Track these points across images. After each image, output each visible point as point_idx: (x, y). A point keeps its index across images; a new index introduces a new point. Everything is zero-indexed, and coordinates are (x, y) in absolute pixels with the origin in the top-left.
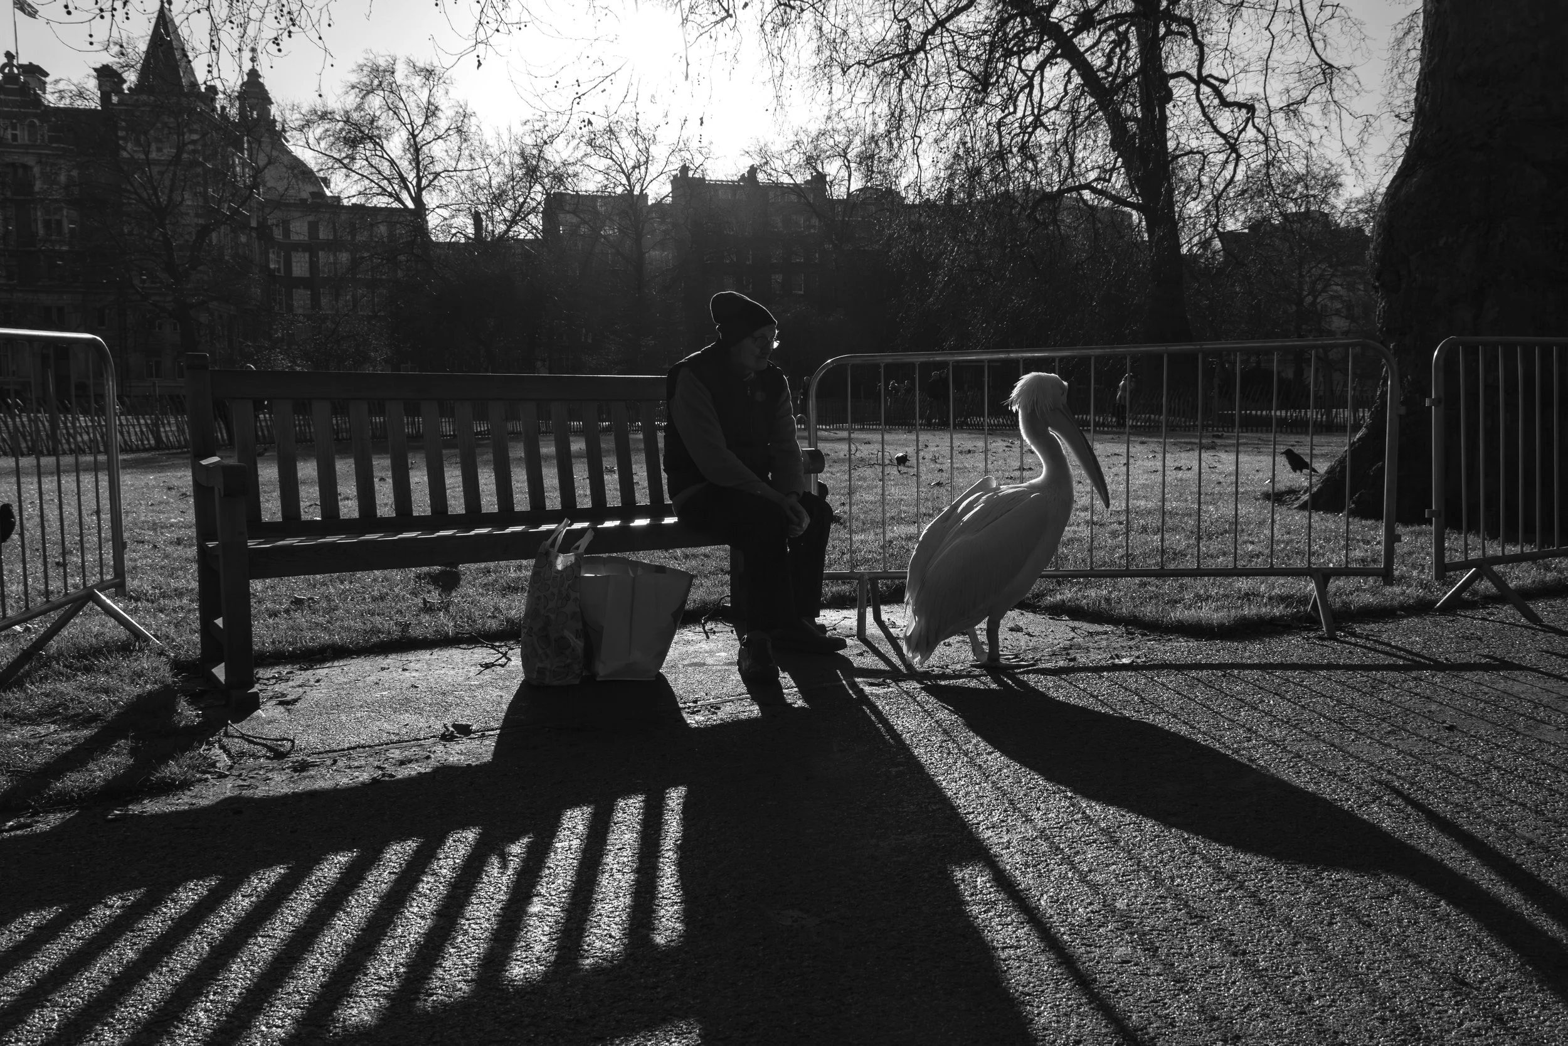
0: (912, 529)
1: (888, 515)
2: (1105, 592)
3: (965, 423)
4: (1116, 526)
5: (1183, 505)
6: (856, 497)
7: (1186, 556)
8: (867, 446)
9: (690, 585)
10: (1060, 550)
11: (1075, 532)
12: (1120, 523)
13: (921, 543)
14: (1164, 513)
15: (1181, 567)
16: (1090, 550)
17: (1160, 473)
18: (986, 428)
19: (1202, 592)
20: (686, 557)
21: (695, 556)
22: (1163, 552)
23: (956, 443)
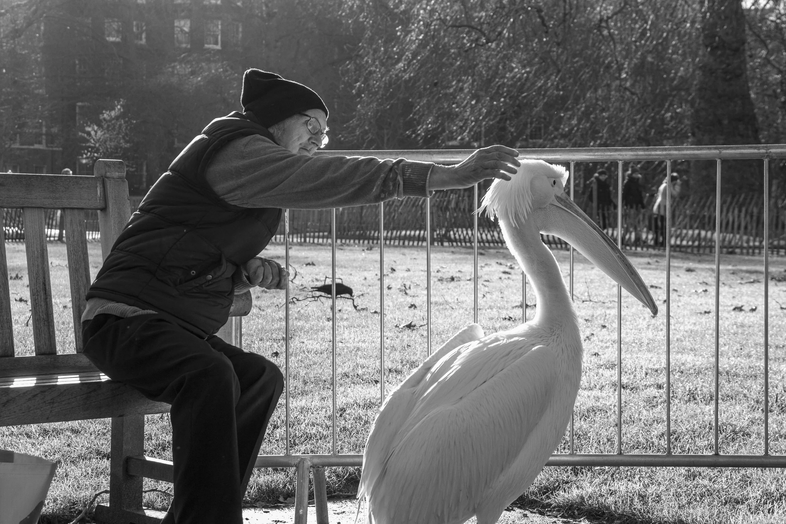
0: (373, 392)
1: (339, 370)
2: (638, 487)
3: (442, 239)
4: (654, 392)
5: (745, 362)
6: (295, 344)
7: (749, 435)
8: (310, 268)
9: (52, 474)
10: (577, 425)
11: (597, 399)
12: (660, 387)
13: (383, 415)
14: (718, 373)
15: (744, 452)
16: (619, 425)
17: (713, 314)
18: (476, 244)
19: (773, 488)
20: (45, 432)
21: (58, 432)
22: (718, 430)
23: (434, 267)
